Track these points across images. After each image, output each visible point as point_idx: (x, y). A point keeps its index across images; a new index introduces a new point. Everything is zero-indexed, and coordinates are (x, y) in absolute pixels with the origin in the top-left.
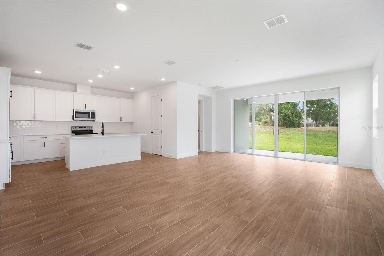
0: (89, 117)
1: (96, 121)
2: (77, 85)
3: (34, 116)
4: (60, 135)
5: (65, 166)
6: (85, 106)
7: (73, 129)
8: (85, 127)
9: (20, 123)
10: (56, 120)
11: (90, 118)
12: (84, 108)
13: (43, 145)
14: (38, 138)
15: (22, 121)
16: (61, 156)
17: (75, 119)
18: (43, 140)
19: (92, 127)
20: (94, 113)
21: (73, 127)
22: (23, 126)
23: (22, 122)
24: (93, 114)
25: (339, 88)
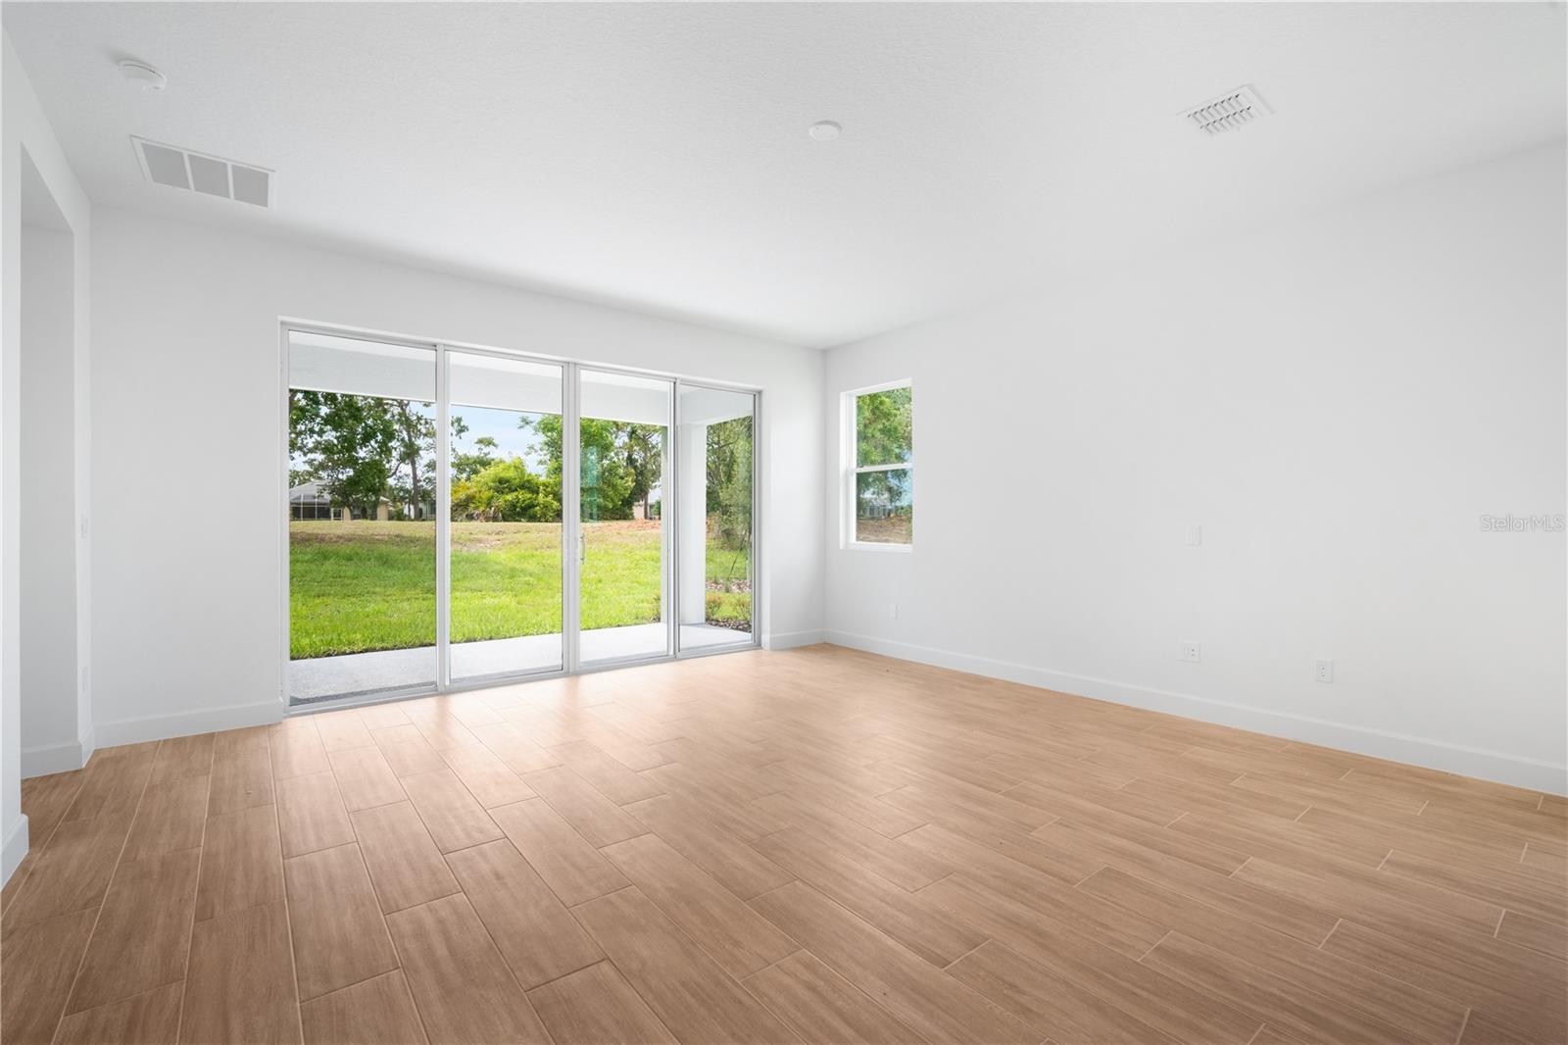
25: (760, 392)
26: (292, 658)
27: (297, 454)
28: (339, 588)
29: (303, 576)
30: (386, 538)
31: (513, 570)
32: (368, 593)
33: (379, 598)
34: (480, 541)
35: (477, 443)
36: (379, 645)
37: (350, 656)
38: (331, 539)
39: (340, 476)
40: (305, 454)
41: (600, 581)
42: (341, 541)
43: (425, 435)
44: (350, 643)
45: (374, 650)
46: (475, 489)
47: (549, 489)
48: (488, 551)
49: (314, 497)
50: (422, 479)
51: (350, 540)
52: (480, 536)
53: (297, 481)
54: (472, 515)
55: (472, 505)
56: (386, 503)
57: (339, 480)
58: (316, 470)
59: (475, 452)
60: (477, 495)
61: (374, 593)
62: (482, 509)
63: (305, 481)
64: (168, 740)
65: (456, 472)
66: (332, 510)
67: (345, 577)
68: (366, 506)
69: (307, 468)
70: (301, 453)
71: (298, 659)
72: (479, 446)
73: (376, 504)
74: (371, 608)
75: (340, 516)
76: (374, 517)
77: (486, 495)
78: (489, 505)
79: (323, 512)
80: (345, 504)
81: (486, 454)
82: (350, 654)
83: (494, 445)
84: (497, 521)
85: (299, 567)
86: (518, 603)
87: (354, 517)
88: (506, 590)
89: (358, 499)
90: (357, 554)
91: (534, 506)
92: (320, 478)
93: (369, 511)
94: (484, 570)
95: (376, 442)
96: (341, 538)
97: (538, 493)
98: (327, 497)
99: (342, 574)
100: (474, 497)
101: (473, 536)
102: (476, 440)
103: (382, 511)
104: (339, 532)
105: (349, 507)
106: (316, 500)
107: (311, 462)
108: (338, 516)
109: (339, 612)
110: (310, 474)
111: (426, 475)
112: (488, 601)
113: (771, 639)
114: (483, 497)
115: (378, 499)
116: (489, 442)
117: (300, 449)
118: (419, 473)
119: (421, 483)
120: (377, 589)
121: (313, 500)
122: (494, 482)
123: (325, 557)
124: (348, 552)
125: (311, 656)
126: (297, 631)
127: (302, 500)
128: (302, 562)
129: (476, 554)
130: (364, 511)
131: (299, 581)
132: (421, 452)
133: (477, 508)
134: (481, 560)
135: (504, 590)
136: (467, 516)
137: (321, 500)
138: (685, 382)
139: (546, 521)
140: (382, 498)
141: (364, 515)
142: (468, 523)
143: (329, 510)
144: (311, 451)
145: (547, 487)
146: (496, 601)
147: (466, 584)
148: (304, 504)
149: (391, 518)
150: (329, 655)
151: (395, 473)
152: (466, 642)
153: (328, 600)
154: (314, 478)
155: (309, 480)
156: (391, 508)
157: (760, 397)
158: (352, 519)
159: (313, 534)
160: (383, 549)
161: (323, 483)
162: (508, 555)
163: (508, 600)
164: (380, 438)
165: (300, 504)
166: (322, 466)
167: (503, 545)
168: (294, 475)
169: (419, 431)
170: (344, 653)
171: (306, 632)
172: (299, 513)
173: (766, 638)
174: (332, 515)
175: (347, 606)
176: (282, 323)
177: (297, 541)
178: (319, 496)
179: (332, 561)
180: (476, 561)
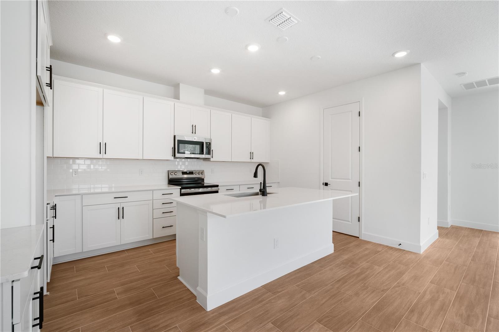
0: (202, 152)
1: (212, 159)
2: (181, 85)
3: (103, 148)
4: (153, 190)
5: (179, 277)
6: (194, 129)
7: (171, 177)
8: (191, 173)
9: (74, 163)
10: (144, 159)
11: (203, 154)
12: (193, 133)
13: (121, 214)
14: (110, 199)
15: (78, 158)
16: (154, 238)
17: (177, 155)
18: (120, 203)
19: (202, 172)
20: (210, 143)
21: (172, 172)
22: (79, 170)
23: (78, 161)
24: (209, 145)
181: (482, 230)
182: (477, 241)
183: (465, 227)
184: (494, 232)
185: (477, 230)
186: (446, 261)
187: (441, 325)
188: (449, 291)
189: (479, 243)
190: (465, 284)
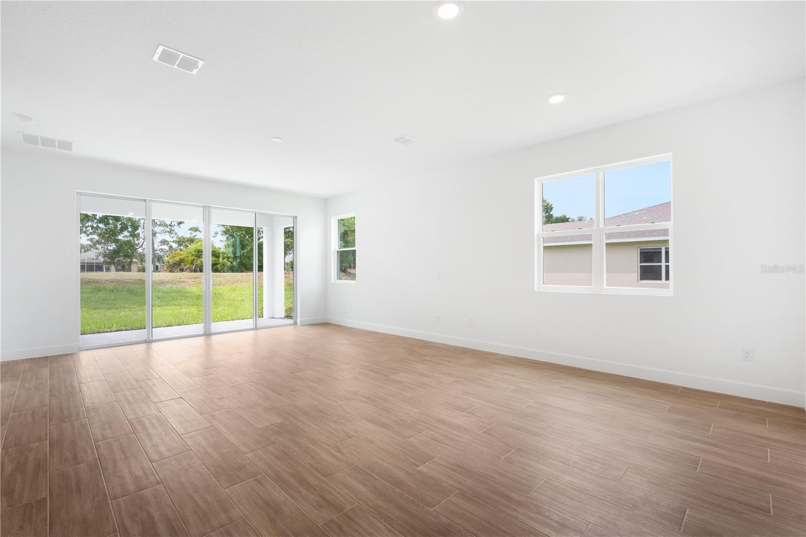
25: (296, 217)
26: (82, 334)
27: (83, 235)
28: (105, 305)
29: (86, 300)
30: (133, 281)
31: (199, 295)
32: (121, 307)
33: (127, 310)
34: (183, 282)
35: (189, 230)
36: (124, 328)
37: (110, 333)
38: (102, 281)
39: (109, 248)
40: (88, 235)
41: (243, 301)
42: (108, 282)
43: (160, 225)
44: (110, 328)
45: (122, 330)
46: (184, 256)
47: (225, 256)
48: (187, 287)
49: (93, 259)
50: (158, 249)
51: (113, 282)
52: (185, 280)
53: (83, 250)
54: (183, 269)
55: (183, 264)
56: (136, 263)
57: (109, 250)
58: (95, 244)
59: (188, 235)
60: (186, 259)
61: (124, 307)
62: (188, 266)
63: (88, 250)
64: (28, 359)
65: (177, 246)
66: (104, 266)
67: (109, 300)
68: (125, 264)
69: (89, 243)
70: (86, 235)
71: (84, 334)
72: (190, 231)
73: (130, 263)
74: (122, 314)
75: (109, 270)
76: (129, 270)
77: (190, 258)
78: (192, 263)
79: (99, 268)
80: (111, 263)
81: (194, 236)
82: (110, 332)
83: (199, 231)
84: (197, 272)
85: (85, 295)
86: (198, 311)
87: (117, 270)
88: (194, 305)
89: (120, 260)
90: (116, 289)
91: (217, 264)
92: (97, 249)
93: (127, 267)
94: (183, 296)
95: (128, 231)
96: (107, 281)
97: (219, 257)
98: (101, 259)
99: (108, 298)
100: (184, 260)
101: (181, 280)
102: (189, 228)
103: (134, 267)
104: (107, 278)
105: (114, 265)
106: (95, 261)
107: (91, 240)
108: (108, 270)
109: (105, 316)
110: (91, 246)
111: (160, 247)
112: (184, 310)
113: (301, 321)
114: (189, 259)
115: (131, 261)
116: (196, 230)
117: (85, 232)
118: (156, 246)
119: (157, 252)
120: (126, 306)
121: (93, 261)
122: (195, 252)
123: (99, 290)
124: (111, 288)
125: (90, 333)
126: (83, 325)
127: (86, 261)
128: (86, 293)
129: (180, 289)
130: (123, 267)
131: (85, 302)
132: (157, 235)
133: (186, 265)
134: (183, 291)
135: (193, 305)
136: (180, 269)
137: (97, 261)
138: (259, 213)
139: (224, 272)
140: (134, 260)
141: (123, 269)
142: (180, 273)
143: (102, 266)
144: (91, 234)
145: (224, 254)
146: (187, 310)
147: (173, 302)
148: (87, 263)
149: (139, 271)
150: (99, 333)
151: (141, 246)
152: (167, 327)
153: (101, 311)
154: (94, 248)
155: (90, 250)
156: (140, 265)
157: (296, 219)
158: (116, 271)
159: (92, 279)
160: (131, 286)
161: (98, 251)
162: (197, 289)
163: (193, 310)
164: (130, 229)
165: (85, 263)
166: (98, 242)
167: (196, 284)
168: (82, 247)
169: (156, 223)
170: (107, 332)
171: (88, 324)
172: (84, 269)
173: (298, 321)
174: (104, 269)
175: (110, 313)
176: (77, 192)
177: (84, 283)
178: (96, 259)
179: (102, 292)
180: (179, 292)
181: (47, 357)
182: (46, 371)
183: (22, 360)
184: (63, 355)
185: (40, 359)
186: (14, 412)
187: (47, 485)
188: (38, 444)
189: (50, 373)
190: (55, 426)
